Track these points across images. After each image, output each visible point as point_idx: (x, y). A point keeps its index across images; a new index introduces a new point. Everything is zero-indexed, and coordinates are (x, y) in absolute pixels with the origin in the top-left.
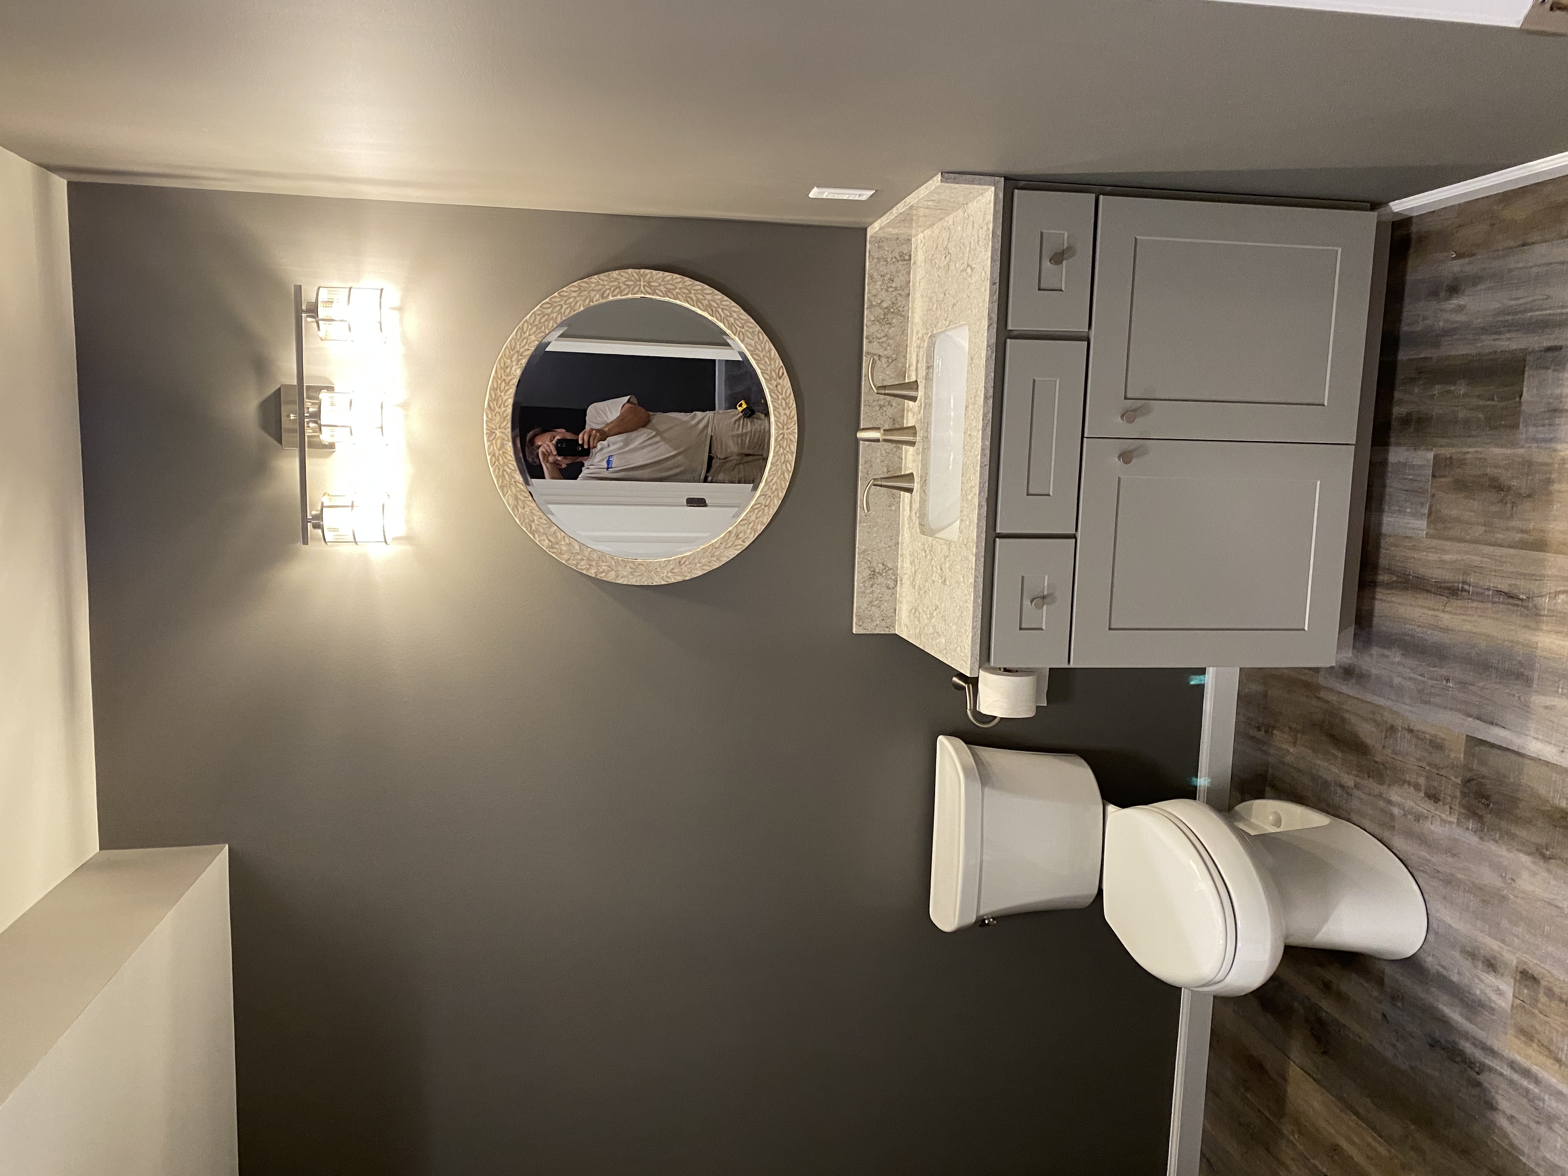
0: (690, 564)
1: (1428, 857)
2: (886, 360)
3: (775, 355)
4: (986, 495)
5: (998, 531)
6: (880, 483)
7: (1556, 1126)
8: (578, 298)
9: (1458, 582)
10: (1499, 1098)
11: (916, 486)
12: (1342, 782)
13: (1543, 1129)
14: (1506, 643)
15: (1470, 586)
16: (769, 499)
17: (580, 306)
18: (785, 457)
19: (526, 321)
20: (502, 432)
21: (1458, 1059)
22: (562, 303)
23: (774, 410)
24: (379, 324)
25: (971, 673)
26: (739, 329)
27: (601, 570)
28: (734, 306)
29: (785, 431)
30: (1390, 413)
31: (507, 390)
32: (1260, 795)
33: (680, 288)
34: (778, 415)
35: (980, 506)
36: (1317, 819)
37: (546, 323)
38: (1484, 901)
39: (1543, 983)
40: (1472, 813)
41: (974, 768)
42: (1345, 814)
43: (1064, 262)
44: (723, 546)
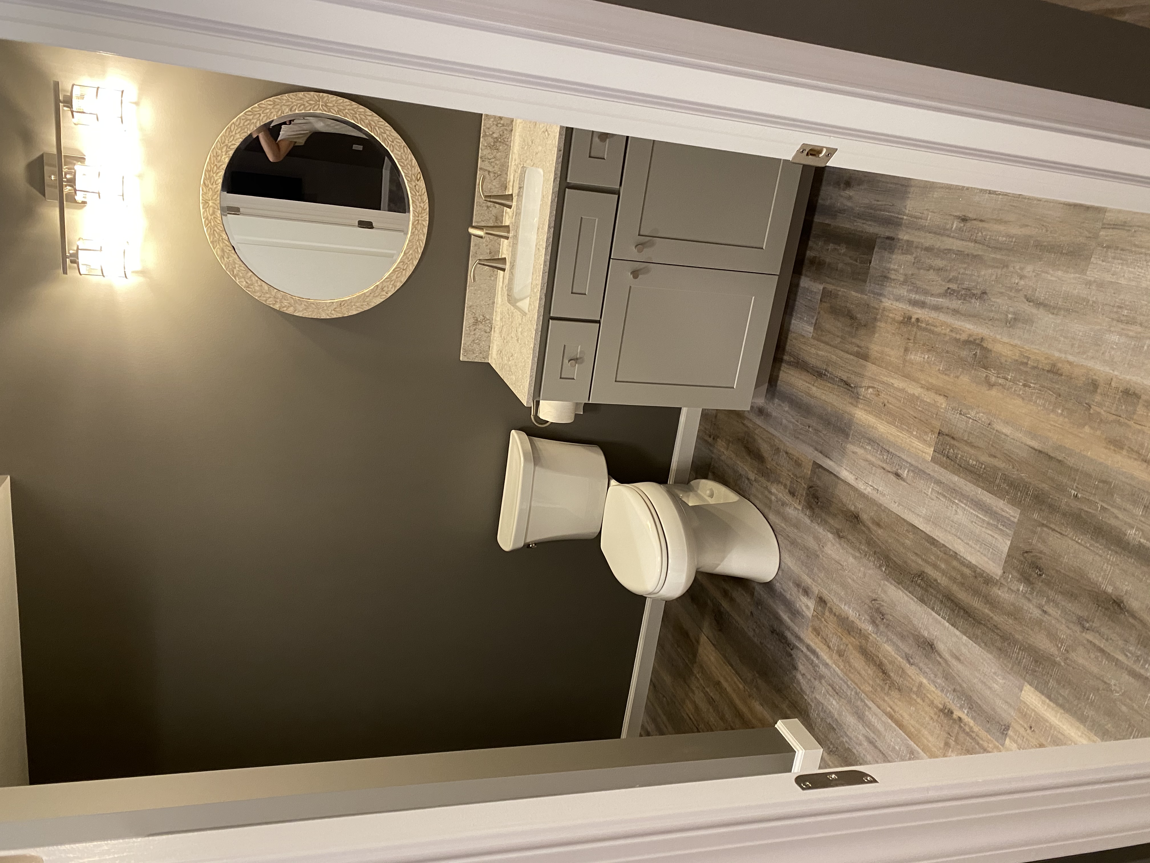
0: (348, 305)
1: (785, 527)
2: (493, 175)
3: (415, 164)
4: (545, 292)
5: (551, 315)
6: (483, 263)
7: (823, 681)
8: (272, 110)
9: (823, 369)
10: (799, 664)
11: (507, 267)
12: (749, 477)
13: (817, 683)
14: (840, 411)
15: (828, 373)
16: (406, 266)
17: (274, 115)
18: (419, 236)
19: (233, 123)
20: (213, 203)
21: (783, 641)
22: (261, 112)
23: (412, 203)
24: (120, 119)
25: (527, 404)
26: (390, 142)
27: (284, 306)
28: (387, 126)
29: (420, 218)
30: (804, 254)
31: (218, 173)
32: (706, 477)
33: (349, 110)
34: (415, 207)
35: (541, 299)
36: (733, 497)
37: (248, 126)
38: (808, 556)
39: (828, 605)
40: (809, 506)
41: (530, 453)
42: (747, 496)
43: (608, 140)
44: (372, 295)
